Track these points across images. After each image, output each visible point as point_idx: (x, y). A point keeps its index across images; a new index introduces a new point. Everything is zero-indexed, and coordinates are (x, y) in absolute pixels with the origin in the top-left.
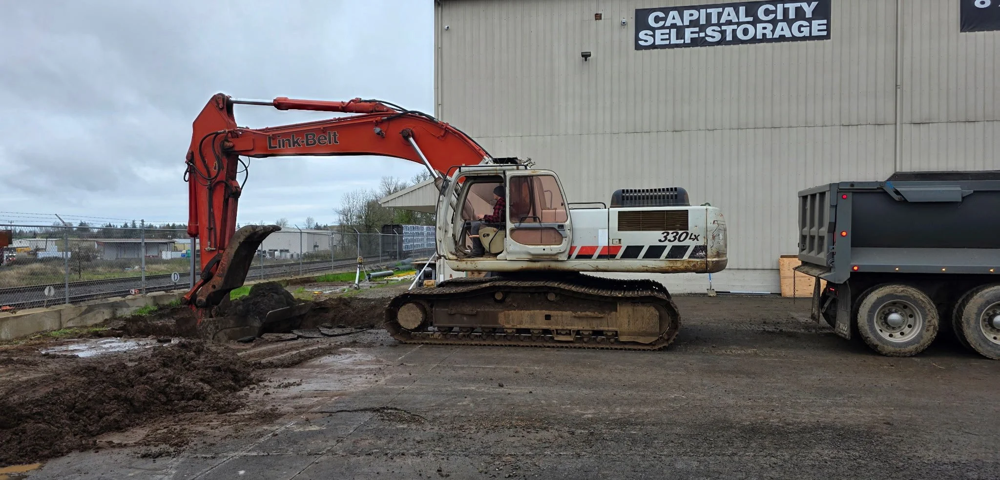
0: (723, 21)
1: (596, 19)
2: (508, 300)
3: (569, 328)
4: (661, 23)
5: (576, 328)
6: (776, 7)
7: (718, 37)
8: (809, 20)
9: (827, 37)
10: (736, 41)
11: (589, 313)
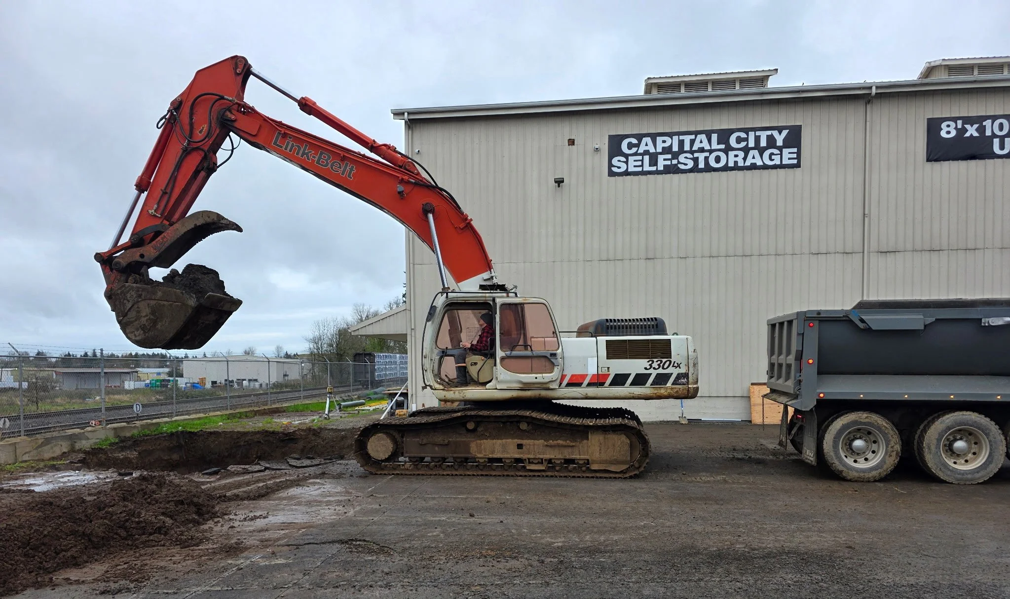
0: (695, 148)
1: (569, 145)
2: (480, 429)
3: (541, 456)
4: (634, 150)
5: (547, 456)
6: (748, 135)
7: (691, 164)
8: (780, 149)
9: (798, 165)
10: (708, 169)
11: (560, 442)
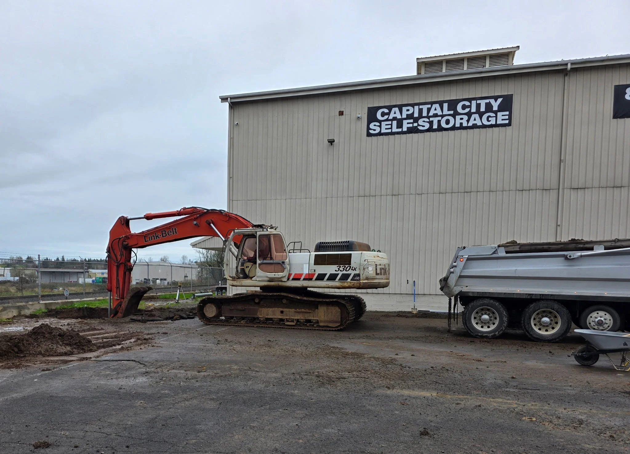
0: (431, 114)
1: (339, 115)
2: (262, 302)
3: (293, 318)
4: (386, 117)
5: (296, 318)
6: (471, 103)
7: (427, 126)
8: (496, 112)
9: (509, 124)
10: (440, 129)
11: (303, 310)
